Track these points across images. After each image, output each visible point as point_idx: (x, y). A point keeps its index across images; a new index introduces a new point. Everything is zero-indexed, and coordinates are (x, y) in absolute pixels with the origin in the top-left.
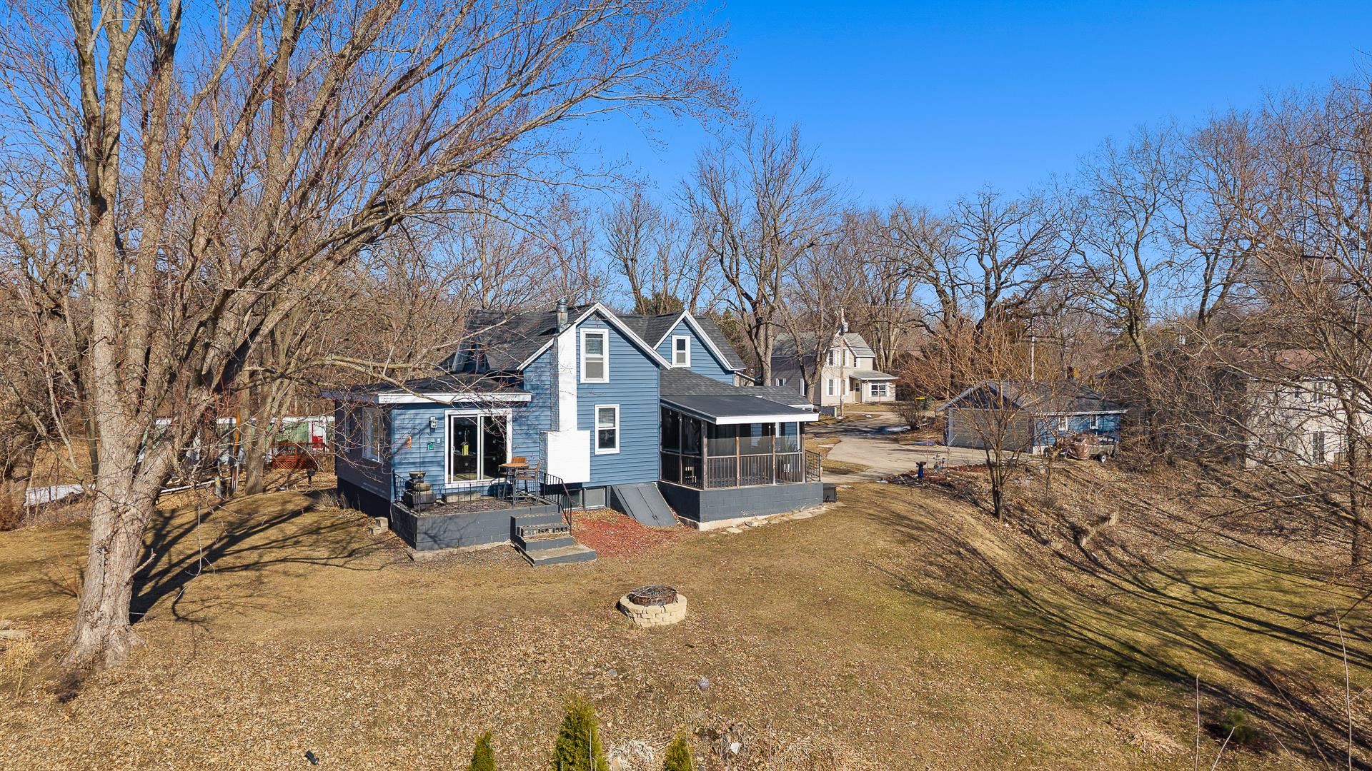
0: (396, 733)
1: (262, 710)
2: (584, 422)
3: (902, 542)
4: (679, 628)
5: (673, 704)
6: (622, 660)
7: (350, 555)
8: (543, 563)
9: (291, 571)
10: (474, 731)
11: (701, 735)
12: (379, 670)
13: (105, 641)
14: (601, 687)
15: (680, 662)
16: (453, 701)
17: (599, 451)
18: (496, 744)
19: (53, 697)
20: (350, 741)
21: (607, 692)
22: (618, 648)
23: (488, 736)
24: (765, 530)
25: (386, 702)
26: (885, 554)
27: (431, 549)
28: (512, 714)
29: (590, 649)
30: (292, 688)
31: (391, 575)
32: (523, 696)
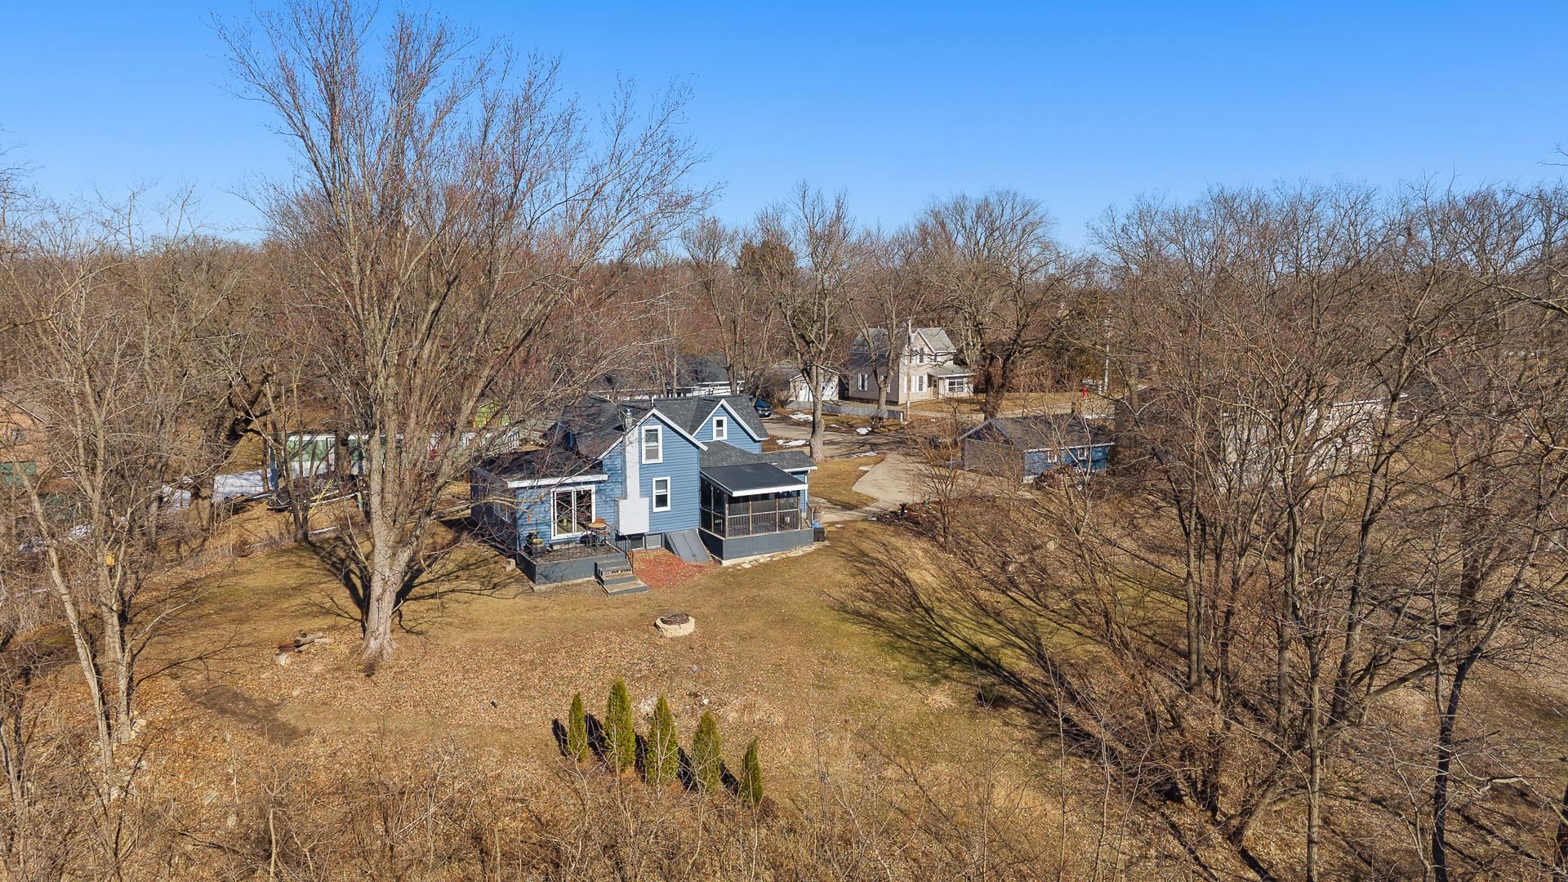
0: (534, 693)
1: (466, 681)
2: (645, 490)
3: (853, 575)
4: (689, 638)
5: (677, 680)
6: (653, 656)
7: (494, 588)
8: (613, 594)
9: (460, 599)
10: (573, 692)
11: (690, 695)
12: (522, 662)
13: (382, 648)
14: (640, 670)
15: (684, 657)
16: (562, 678)
17: (656, 510)
18: (584, 699)
19: (363, 674)
20: (511, 696)
21: (643, 673)
22: (652, 650)
23: (579, 694)
24: (766, 565)
25: (528, 678)
26: (839, 585)
27: (545, 583)
28: (593, 684)
29: (636, 651)
30: (479, 670)
31: (521, 602)
32: (598, 675)
